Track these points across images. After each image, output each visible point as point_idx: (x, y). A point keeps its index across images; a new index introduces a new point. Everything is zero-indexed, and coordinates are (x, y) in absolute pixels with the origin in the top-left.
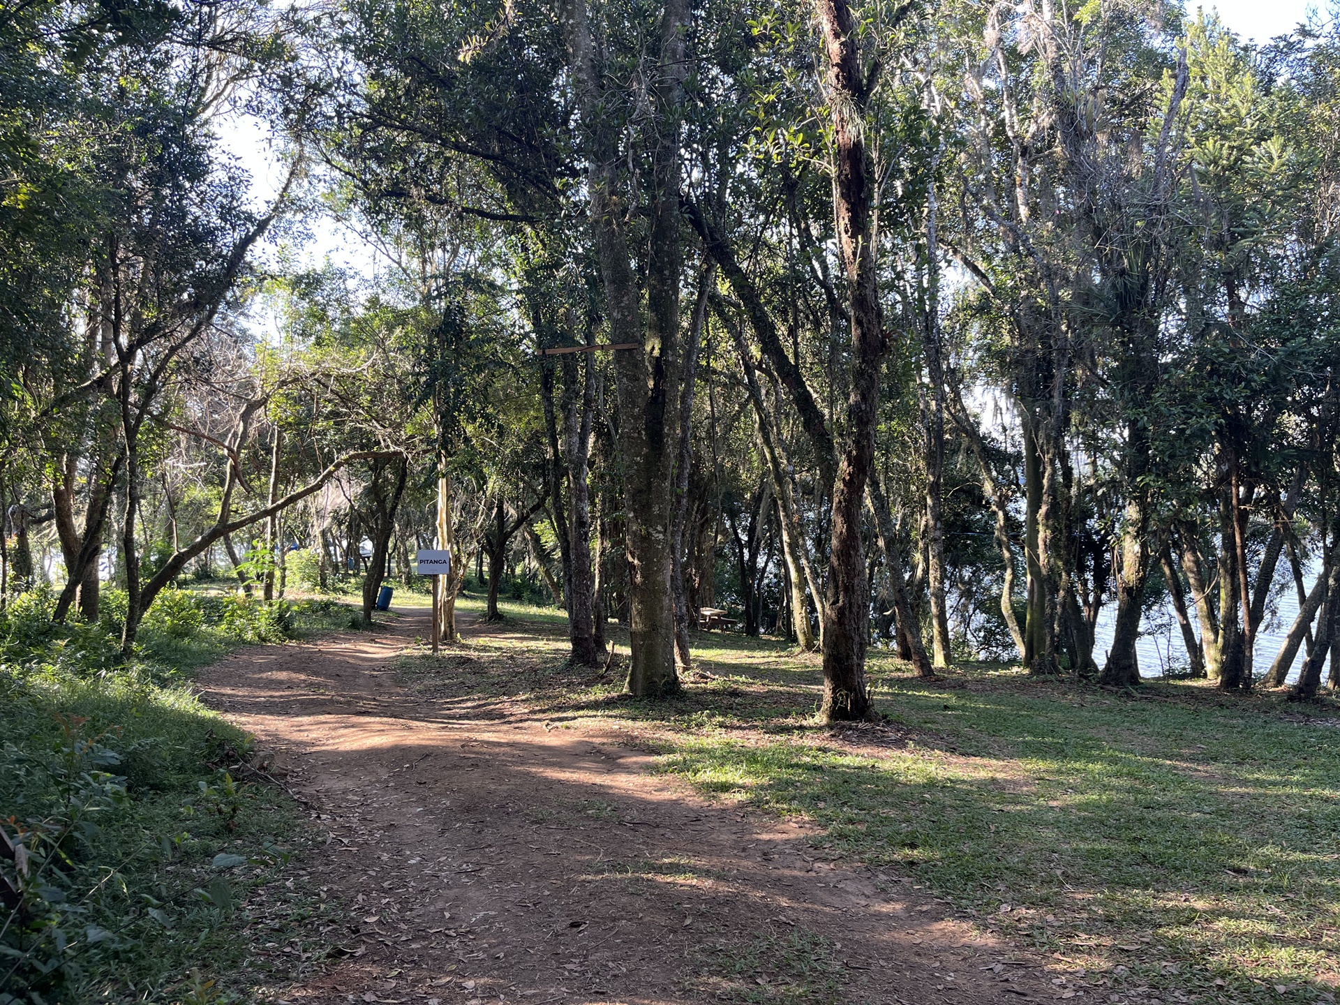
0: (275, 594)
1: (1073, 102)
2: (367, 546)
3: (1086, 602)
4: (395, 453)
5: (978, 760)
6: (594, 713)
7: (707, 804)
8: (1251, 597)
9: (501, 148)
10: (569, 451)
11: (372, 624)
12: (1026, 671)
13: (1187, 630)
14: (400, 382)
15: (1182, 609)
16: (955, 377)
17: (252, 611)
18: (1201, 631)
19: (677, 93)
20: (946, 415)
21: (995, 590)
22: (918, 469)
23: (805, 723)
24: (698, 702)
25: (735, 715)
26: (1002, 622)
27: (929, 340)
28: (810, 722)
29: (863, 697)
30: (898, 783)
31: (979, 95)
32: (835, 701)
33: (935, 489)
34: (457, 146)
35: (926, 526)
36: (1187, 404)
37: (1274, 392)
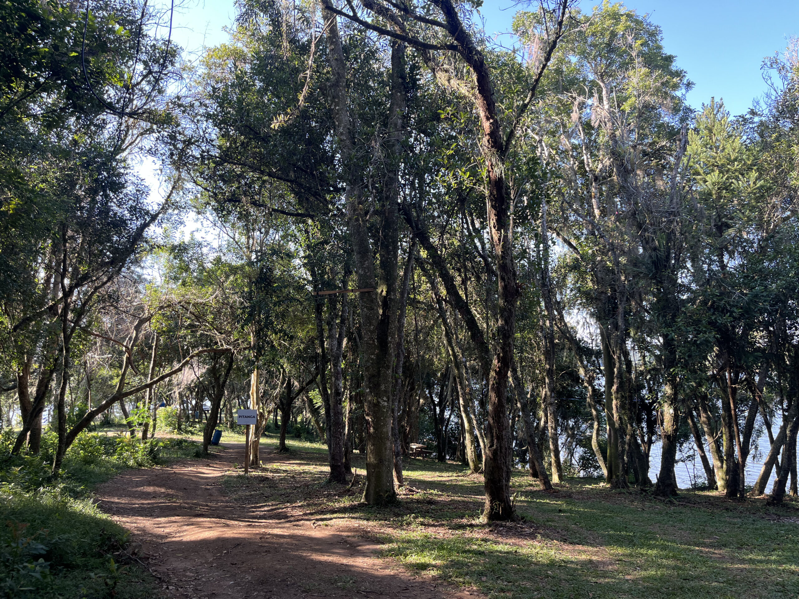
0: (149, 435)
1: (622, 152)
2: (208, 404)
3: (643, 441)
4: (227, 349)
5: (580, 547)
6: (343, 516)
7: (413, 578)
8: (742, 440)
9: (295, 176)
10: (332, 350)
11: (208, 454)
12: (608, 486)
13: (704, 459)
14: (231, 307)
15: (700, 446)
16: (561, 307)
17: (134, 446)
18: (713, 461)
19: (397, 147)
20: (555, 328)
21: (588, 433)
22: (540, 360)
23: (473, 522)
24: (408, 508)
25: (431, 517)
26: (593, 454)
27: (544, 285)
28: (476, 521)
29: (509, 506)
30: (531, 563)
31: (569, 146)
32: (492, 508)
33: (550, 373)
34: (270, 175)
35: (546, 395)
36: (696, 325)
37: (747, 318)
